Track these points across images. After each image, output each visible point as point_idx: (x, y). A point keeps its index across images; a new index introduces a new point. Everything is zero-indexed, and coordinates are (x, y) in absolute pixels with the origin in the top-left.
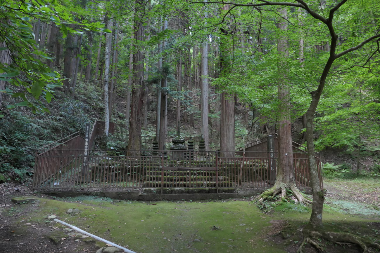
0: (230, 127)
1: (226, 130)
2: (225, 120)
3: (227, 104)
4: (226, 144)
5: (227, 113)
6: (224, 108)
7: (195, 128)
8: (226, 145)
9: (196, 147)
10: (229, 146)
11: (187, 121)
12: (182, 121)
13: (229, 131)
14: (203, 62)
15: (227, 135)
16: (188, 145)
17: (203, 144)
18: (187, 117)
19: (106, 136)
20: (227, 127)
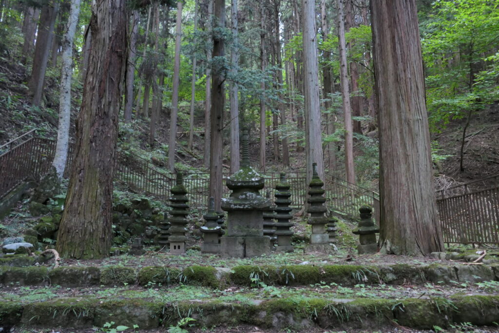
0: (416, 128)
1: (402, 138)
2: (394, 108)
3: (399, 52)
4: (405, 188)
5: (403, 85)
6: (390, 66)
7: (292, 169)
8: (408, 193)
9: (297, 200)
10: (418, 197)
11: (279, 158)
12: (270, 159)
13: (414, 144)
14: (305, 12)
15: (406, 156)
16: (276, 196)
17: (317, 190)
18: (279, 152)
19: (55, 175)
20: (406, 128)
